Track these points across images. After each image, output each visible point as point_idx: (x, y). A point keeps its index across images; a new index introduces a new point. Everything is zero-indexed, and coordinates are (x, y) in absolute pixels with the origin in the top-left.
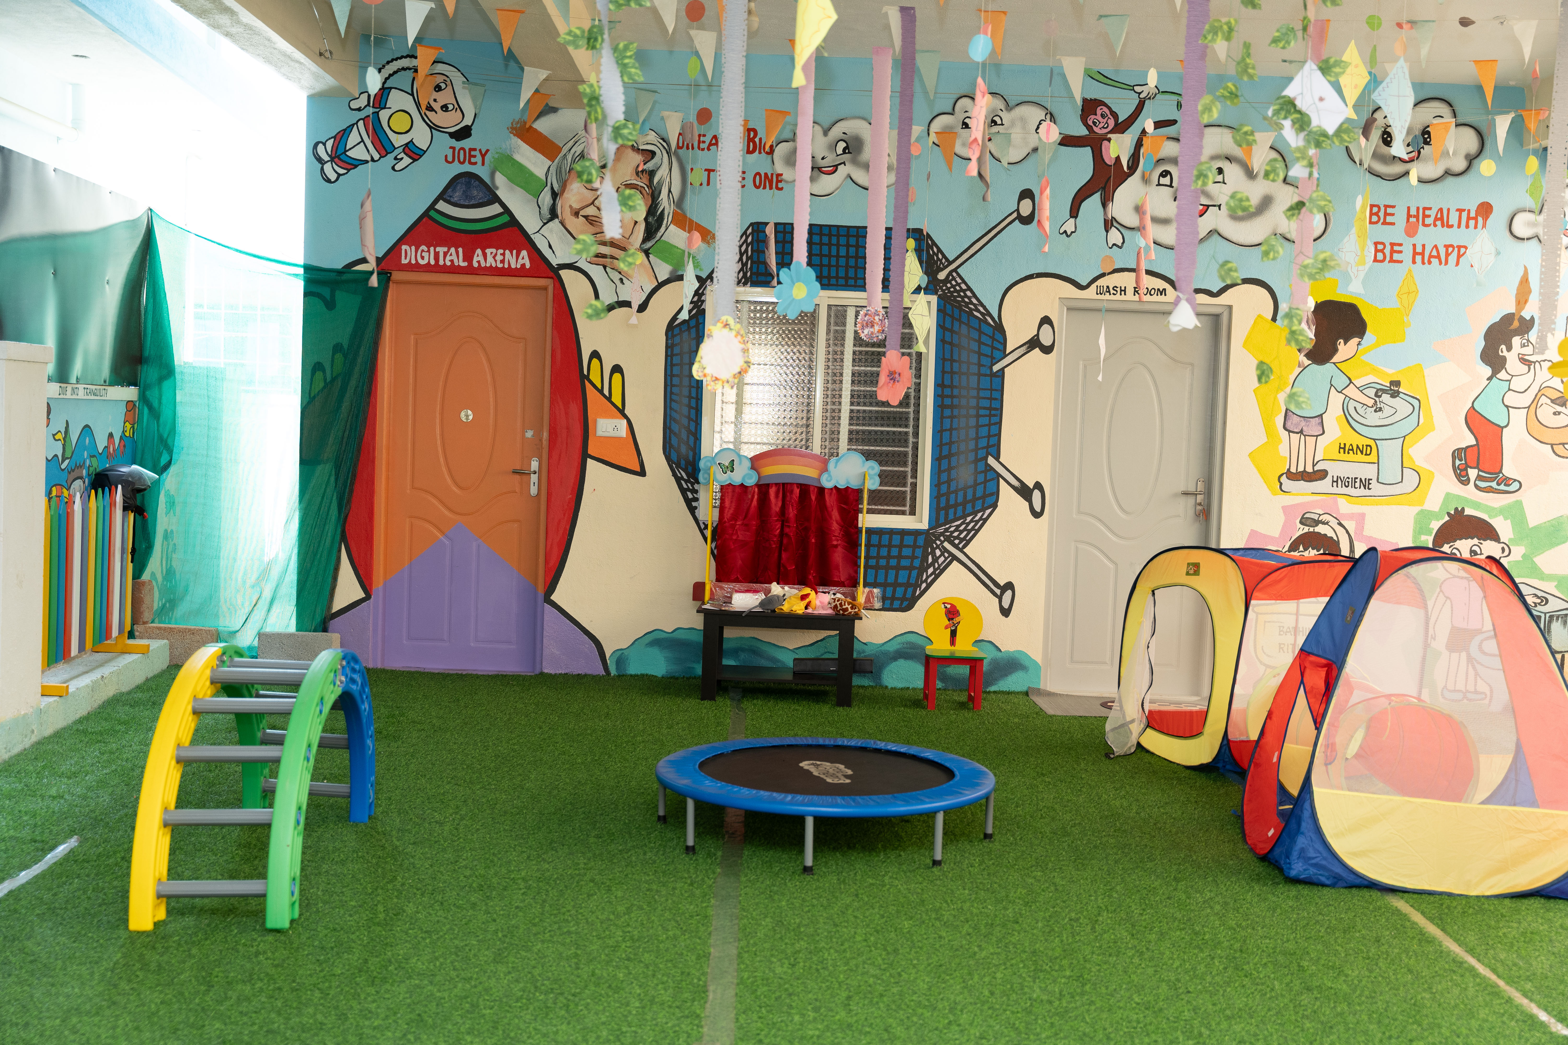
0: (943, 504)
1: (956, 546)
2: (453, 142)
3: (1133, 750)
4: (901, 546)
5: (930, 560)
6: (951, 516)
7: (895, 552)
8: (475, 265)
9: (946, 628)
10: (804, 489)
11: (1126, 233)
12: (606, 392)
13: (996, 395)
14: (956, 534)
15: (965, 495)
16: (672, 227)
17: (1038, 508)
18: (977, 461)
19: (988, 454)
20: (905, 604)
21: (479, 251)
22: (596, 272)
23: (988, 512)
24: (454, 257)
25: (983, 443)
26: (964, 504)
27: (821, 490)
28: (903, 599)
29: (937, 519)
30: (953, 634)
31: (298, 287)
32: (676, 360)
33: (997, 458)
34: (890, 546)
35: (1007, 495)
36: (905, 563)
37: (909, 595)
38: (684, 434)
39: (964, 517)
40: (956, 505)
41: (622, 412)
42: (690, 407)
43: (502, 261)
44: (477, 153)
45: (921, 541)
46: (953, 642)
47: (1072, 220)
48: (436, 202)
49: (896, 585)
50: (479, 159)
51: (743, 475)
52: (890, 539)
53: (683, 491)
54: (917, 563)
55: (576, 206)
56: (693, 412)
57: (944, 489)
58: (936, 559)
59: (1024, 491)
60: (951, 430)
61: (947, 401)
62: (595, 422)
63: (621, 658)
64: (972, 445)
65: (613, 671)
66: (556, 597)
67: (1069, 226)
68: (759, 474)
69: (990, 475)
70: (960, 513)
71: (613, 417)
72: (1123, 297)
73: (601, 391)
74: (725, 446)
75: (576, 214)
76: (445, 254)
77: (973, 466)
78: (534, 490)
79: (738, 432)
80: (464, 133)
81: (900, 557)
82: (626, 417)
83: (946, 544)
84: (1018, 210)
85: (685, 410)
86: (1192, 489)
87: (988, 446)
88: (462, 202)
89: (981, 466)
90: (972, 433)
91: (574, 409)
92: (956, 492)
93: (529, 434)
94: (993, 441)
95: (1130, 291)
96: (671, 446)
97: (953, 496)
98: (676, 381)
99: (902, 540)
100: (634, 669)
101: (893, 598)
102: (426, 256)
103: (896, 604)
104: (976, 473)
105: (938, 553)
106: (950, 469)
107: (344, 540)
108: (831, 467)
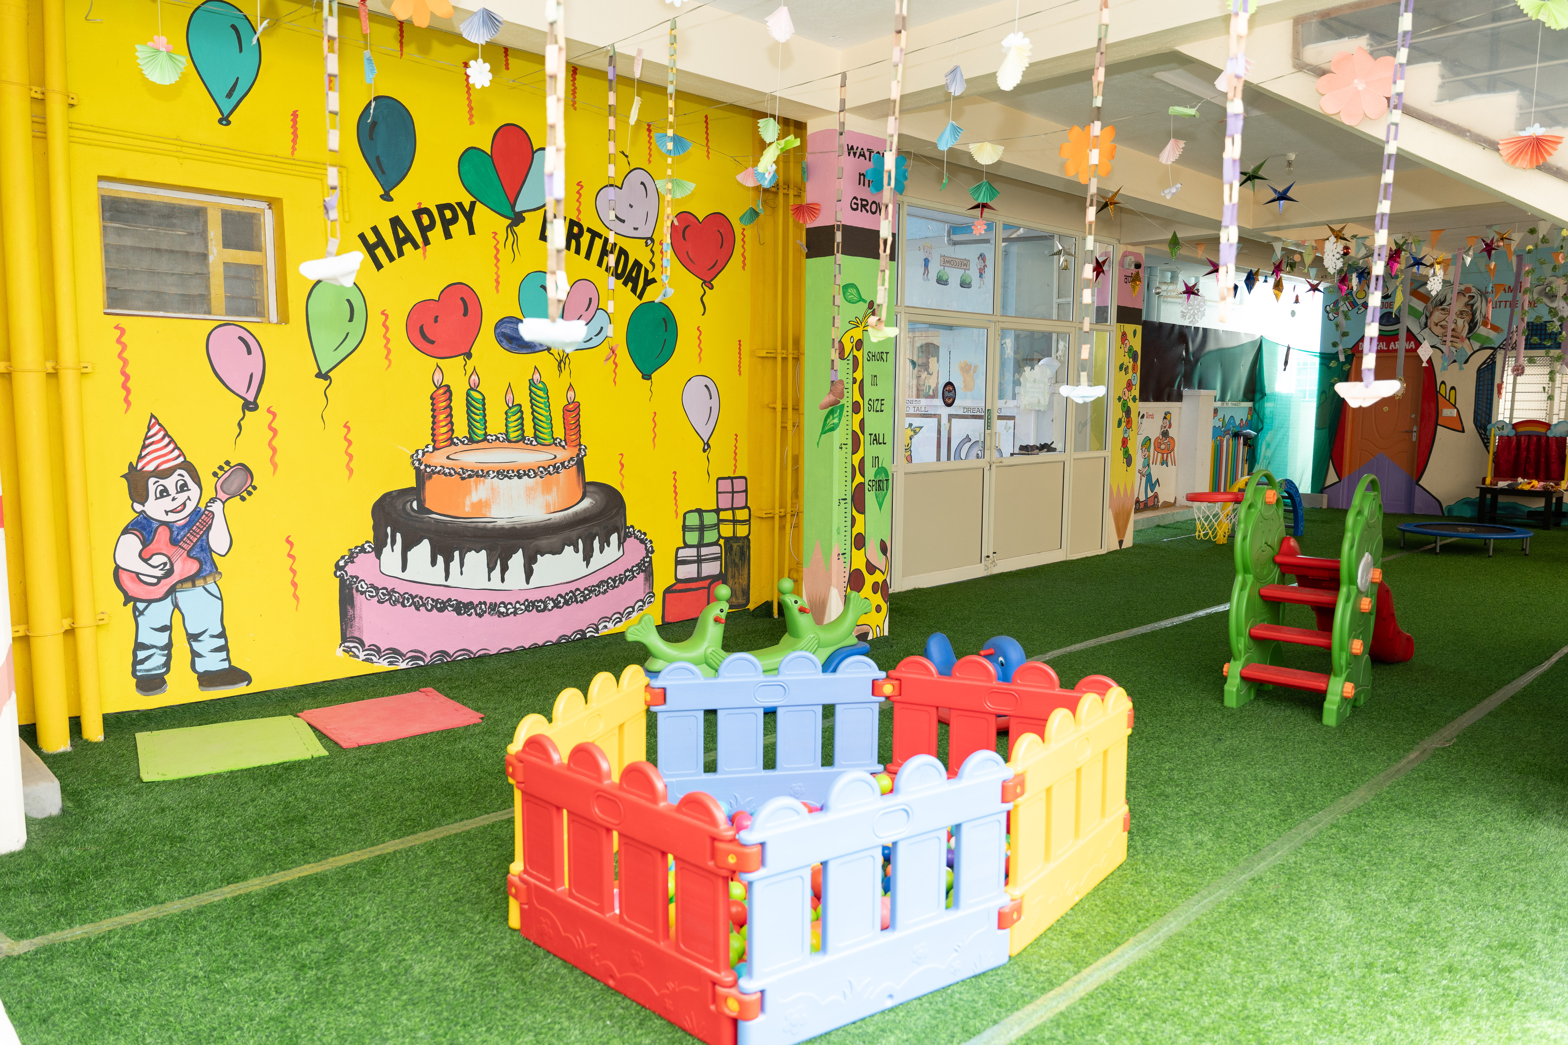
8: (1391, 348)
10: (1539, 437)
12: (1447, 398)
21: (1392, 343)
24: (1382, 346)
27: (1548, 438)
31: (1317, 360)
38: (1484, 415)
41: (1455, 406)
42: (1487, 403)
51: (1508, 432)
53: (1483, 439)
62: (1442, 410)
63: (1450, 509)
65: (1446, 514)
66: (1420, 483)
68: (1517, 431)
71: (1450, 408)
73: (1445, 398)
74: (1503, 419)
75: (1436, 325)
78: (1414, 439)
79: (1510, 413)
82: (1456, 408)
85: (1485, 405)
88: (1386, 324)
91: (1432, 405)
93: (1413, 416)
96: (1477, 420)
98: (1481, 392)
100: (1455, 514)
107: (1331, 457)
108: (1552, 427)
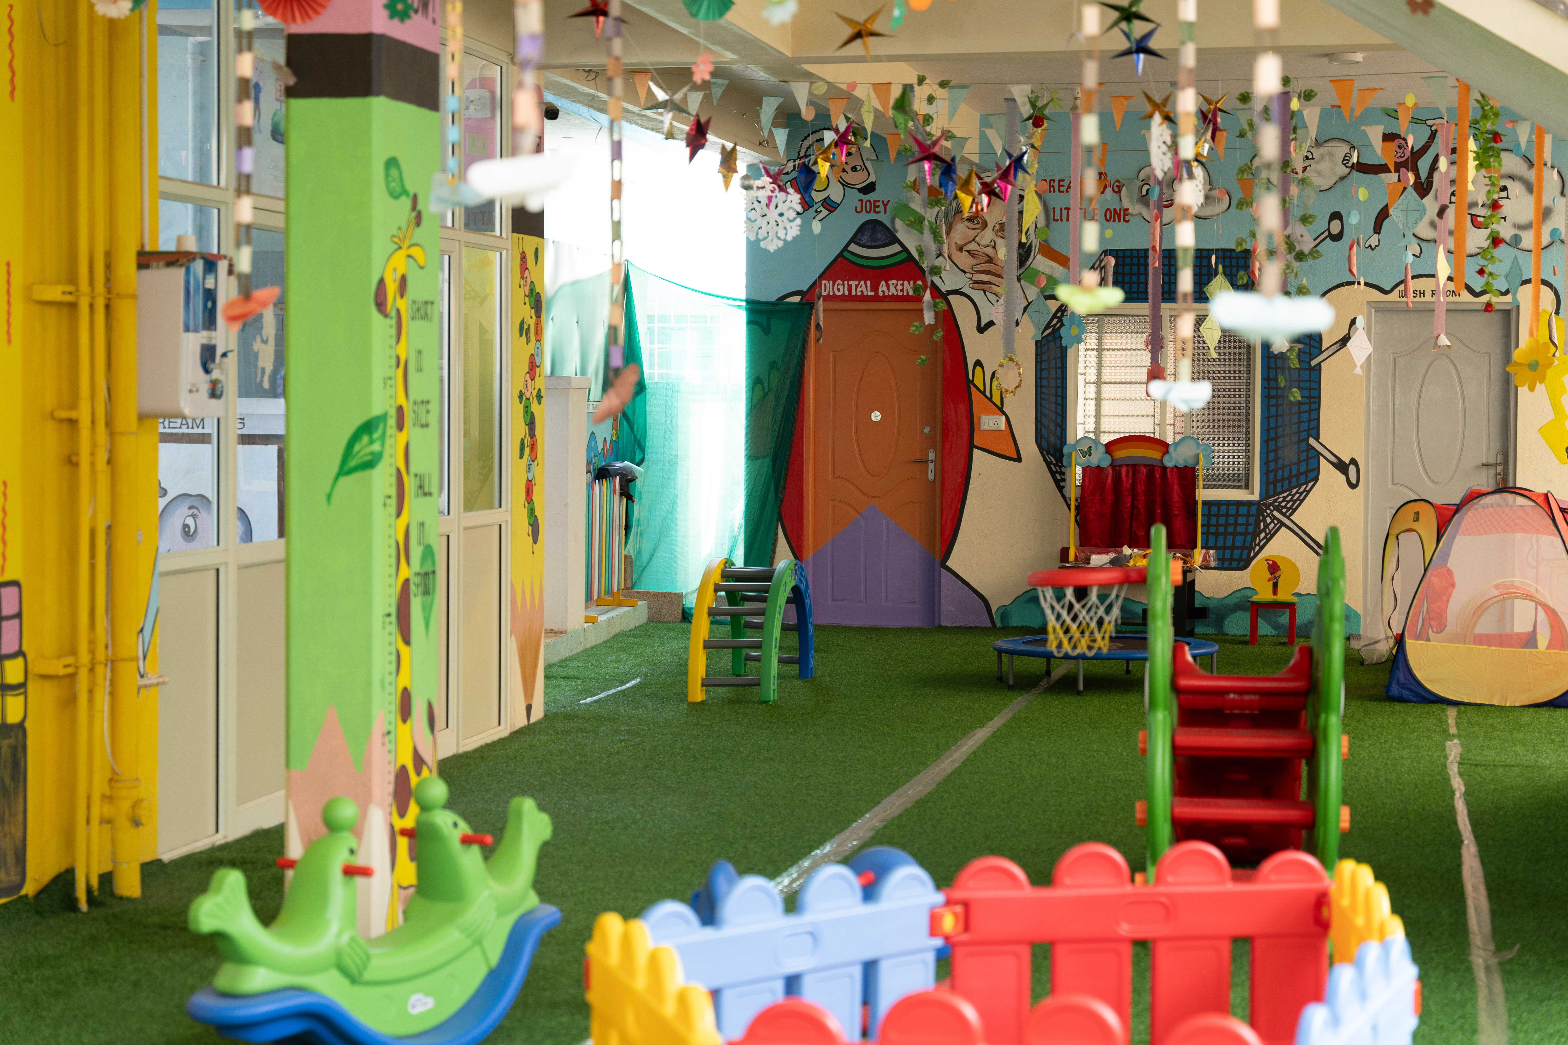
0: (1272, 478)
1: (1284, 514)
2: (861, 196)
3: (1383, 660)
4: (1237, 515)
5: (1262, 526)
6: (1279, 489)
7: (1231, 520)
8: (881, 294)
9: (1269, 580)
10: (1151, 468)
11: (1422, 244)
12: (988, 394)
13: (1314, 385)
14: (1283, 504)
15: (1290, 471)
16: (1039, 257)
17: (1354, 481)
18: (1300, 441)
19: (1309, 435)
20: (1242, 564)
21: (883, 283)
22: (977, 296)
23: (1311, 484)
24: (864, 288)
25: (1304, 426)
26: (1290, 478)
27: (1164, 468)
28: (1240, 560)
29: (1267, 491)
30: (1275, 586)
31: (741, 318)
32: (1044, 365)
33: (1317, 439)
34: (1227, 515)
35: (1326, 470)
36: (1240, 529)
37: (1244, 556)
38: (1052, 427)
39: (1291, 489)
40: (1282, 480)
41: (1001, 410)
42: (1057, 404)
43: (902, 290)
44: (880, 204)
45: (1253, 510)
46: (1275, 592)
47: (1376, 236)
48: (848, 244)
49: (1233, 548)
50: (882, 209)
51: (1099, 458)
52: (1227, 510)
53: (1053, 474)
54: (1251, 529)
55: (960, 243)
56: (1059, 408)
57: (1272, 466)
58: (1267, 526)
59: (1341, 466)
60: (1276, 416)
61: (1273, 392)
62: (980, 418)
63: (1005, 613)
64: (1295, 428)
65: (999, 624)
66: (949, 563)
67: (1374, 241)
68: (1112, 457)
69: (1311, 453)
70: (1286, 486)
71: (994, 414)
72: (1422, 299)
73: (984, 393)
74: (1086, 435)
75: (961, 249)
76: (857, 286)
77: (1296, 446)
78: (931, 476)
79: (1098, 423)
80: (870, 188)
81: (1236, 524)
82: (1004, 414)
83: (1275, 513)
84: (1328, 230)
85: (1053, 407)
86: (1492, 460)
87: (1309, 429)
88: (869, 244)
89: (1303, 446)
90: (1295, 418)
91: (962, 408)
92: (1282, 468)
93: (927, 430)
94: (1313, 424)
95: (1428, 294)
96: (1042, 436)
97: (1280, 472)
98: (1044, 382)
99: (1237, 510)
100: (1015, 622)
101: (1231, 560)
102: (841, 289)
103: (1234, 564)
104: (1300, 452)
105: (1268, 520)
106: (1276, 449)
107: (780, 519)
108: (1171, 449)
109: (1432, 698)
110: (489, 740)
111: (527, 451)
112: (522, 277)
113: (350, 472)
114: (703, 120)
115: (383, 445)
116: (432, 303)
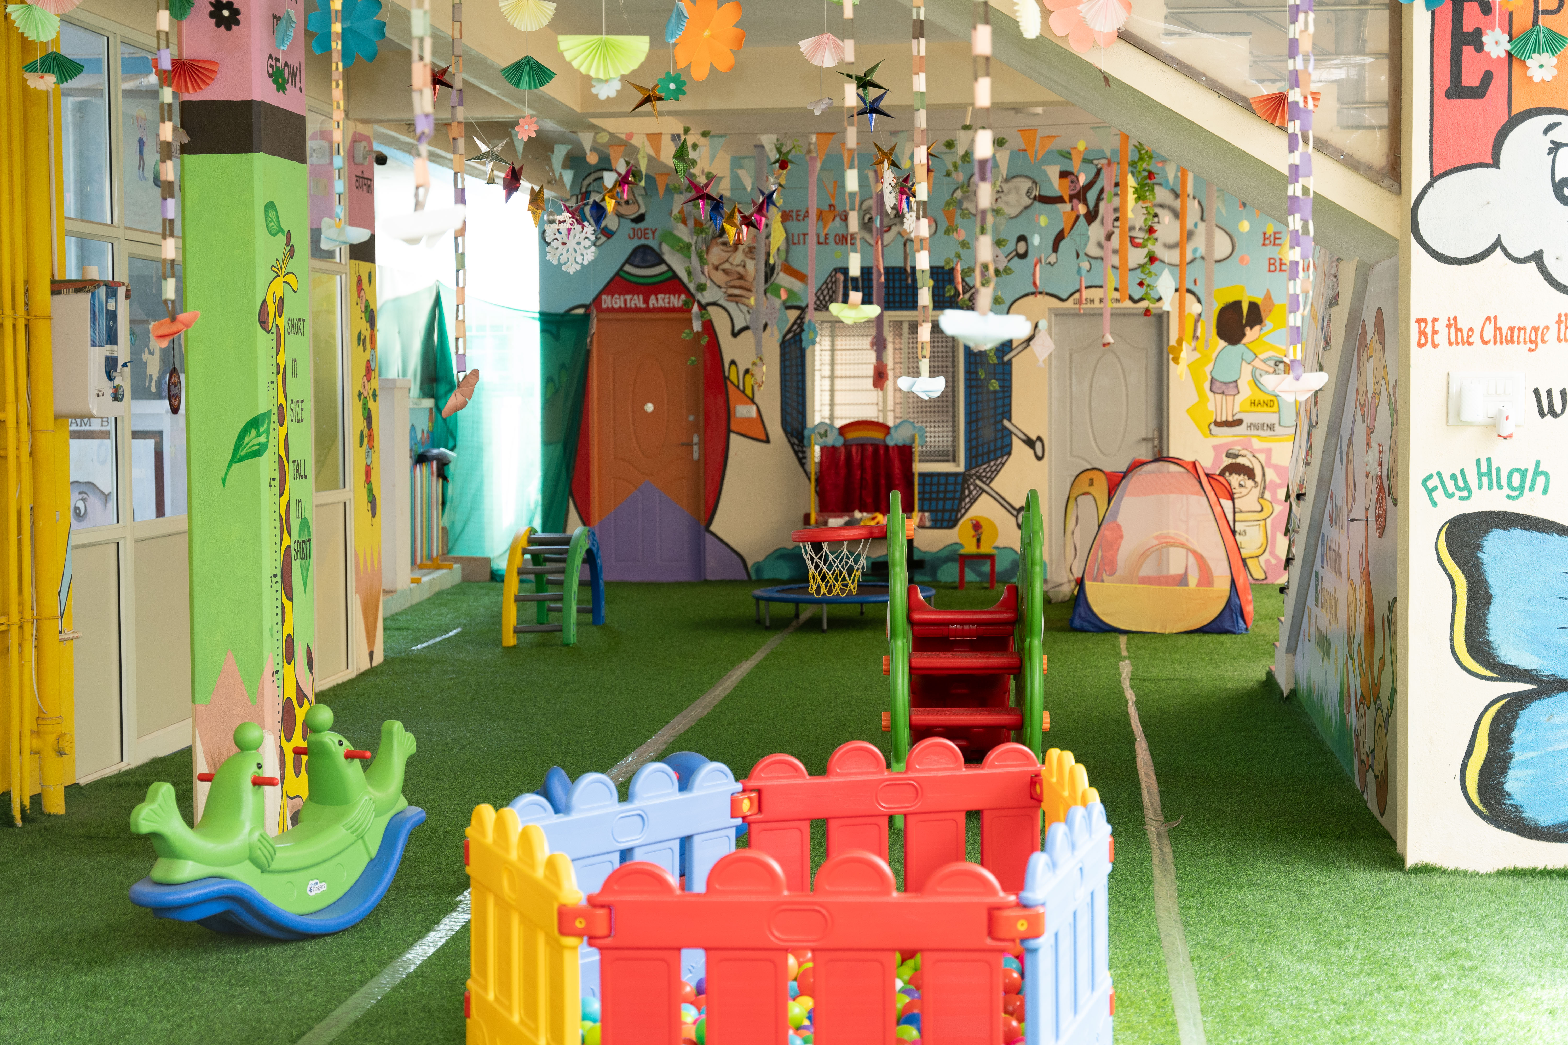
0: (974, 453)
1: (984, 483)
2: (633, 225)
4: (946, 484)
5: (967, 492)
6: (980, 462)
7: (942, 488)
8: (651, 306)
9: (974, 536)
10: (876, 447)
11: (1093, 261)
12: (741, 387)
13: (1007, 377)
14: (984, 474)
15: (989, 447)
16: (782, 275)
17: (1040, 454)
18: (996, 423)
19: (1003, 418)
20: (951, 524)
21: (653, 297)
22: (731, 306)
23: (1005, 458)
24: (637, 301)
25: (1000, 410)
26: (989, 453)
27: (887, 447)
28: (949, 520)
29: (971, 463)
30: (978, 541)
31: (537, 326)
32: (787, 363)
33: (1010, 420)
34: (938, 484)
35: (1018, 446)
36: (949, 495)
37: (953, 517)
38: (795, 414)
39: (989, 462)
40: (982, 455)
41: (752, 401)
42: (798, 395)
43: (669, 303)
44: (649, 231)
45: (960, 480)
46: (978, 546)
47: (1054, 255)
48: (623, 265)
49: (944, 511)
50: (650, 235)
51: (833, 440)
52: (939, 480)
53: (796, 453)
54: (958, 495)
55: (716, 263)
56: (800, 399)
57: (974, 443)
58: (970, 492)
59: (1030, 443)
60: (977, 402)
61: (974, 383)
62: (735, 408)
63: (759, 568)
64: (992, 412)
65: (754, 577)
66: (713, 528)
67: (1052, 258)
68: (844, 438)
69: (1005, 433)
70: (986, 459)
71: (746, 404)
72: (1092, 306)
73: (738, 387)
74: (823, 421)
75: (716, 268)
76: (631, 300)
77: (993, 427)
78: (696, 456)
79: (832, 410)
80: (640, 219)
81: (946, 492)
82: (755, 403)
83: (978, 482)
84: (1016, 250)
85: (795, 397)
86: (1150, 436)
87: (1003, 413)
88: (641, 264)
89: (999, 427)
90: (992, 404)
91: (720, 399)
92: (982, 445)
93: (691, 418)
94: (1006, 409)
95: (1097, 301)
96: (786, 422)
97: (980, 449)
98: (788, 378)
99: (947, 480)
100: (767, 575)
101: (942, 520)
102: (617, 302)
103: (945, 524)
104: (996, 431)
105: (972, 487)
106: (977, 430)
107: (571, 494)
108: (892, 431)
109: (1107, 628)
110: (340, 681)
111: (366, 440)
112: (359, 296)
113: (241, 460)
114: (517, 167)
115: (268, 438)
116: (304, 320)
